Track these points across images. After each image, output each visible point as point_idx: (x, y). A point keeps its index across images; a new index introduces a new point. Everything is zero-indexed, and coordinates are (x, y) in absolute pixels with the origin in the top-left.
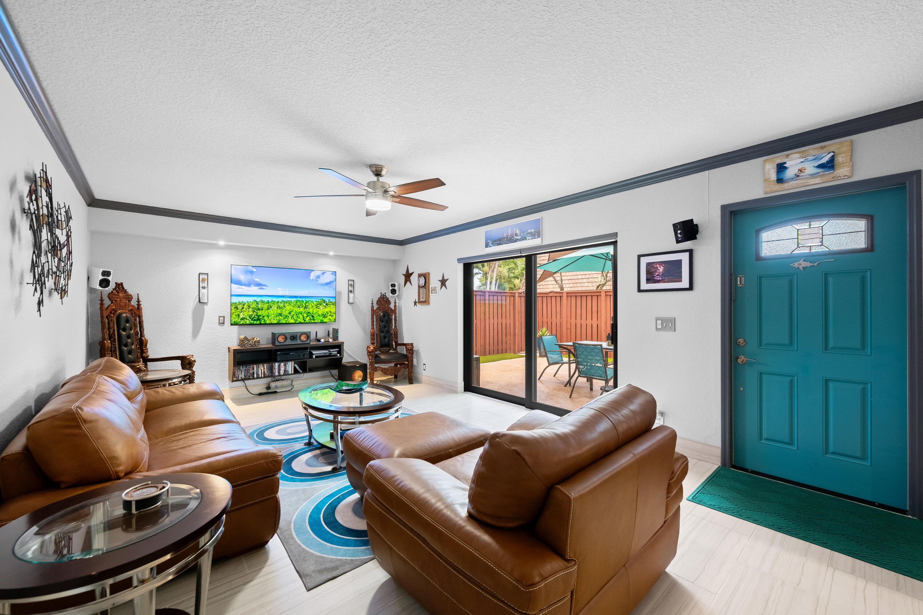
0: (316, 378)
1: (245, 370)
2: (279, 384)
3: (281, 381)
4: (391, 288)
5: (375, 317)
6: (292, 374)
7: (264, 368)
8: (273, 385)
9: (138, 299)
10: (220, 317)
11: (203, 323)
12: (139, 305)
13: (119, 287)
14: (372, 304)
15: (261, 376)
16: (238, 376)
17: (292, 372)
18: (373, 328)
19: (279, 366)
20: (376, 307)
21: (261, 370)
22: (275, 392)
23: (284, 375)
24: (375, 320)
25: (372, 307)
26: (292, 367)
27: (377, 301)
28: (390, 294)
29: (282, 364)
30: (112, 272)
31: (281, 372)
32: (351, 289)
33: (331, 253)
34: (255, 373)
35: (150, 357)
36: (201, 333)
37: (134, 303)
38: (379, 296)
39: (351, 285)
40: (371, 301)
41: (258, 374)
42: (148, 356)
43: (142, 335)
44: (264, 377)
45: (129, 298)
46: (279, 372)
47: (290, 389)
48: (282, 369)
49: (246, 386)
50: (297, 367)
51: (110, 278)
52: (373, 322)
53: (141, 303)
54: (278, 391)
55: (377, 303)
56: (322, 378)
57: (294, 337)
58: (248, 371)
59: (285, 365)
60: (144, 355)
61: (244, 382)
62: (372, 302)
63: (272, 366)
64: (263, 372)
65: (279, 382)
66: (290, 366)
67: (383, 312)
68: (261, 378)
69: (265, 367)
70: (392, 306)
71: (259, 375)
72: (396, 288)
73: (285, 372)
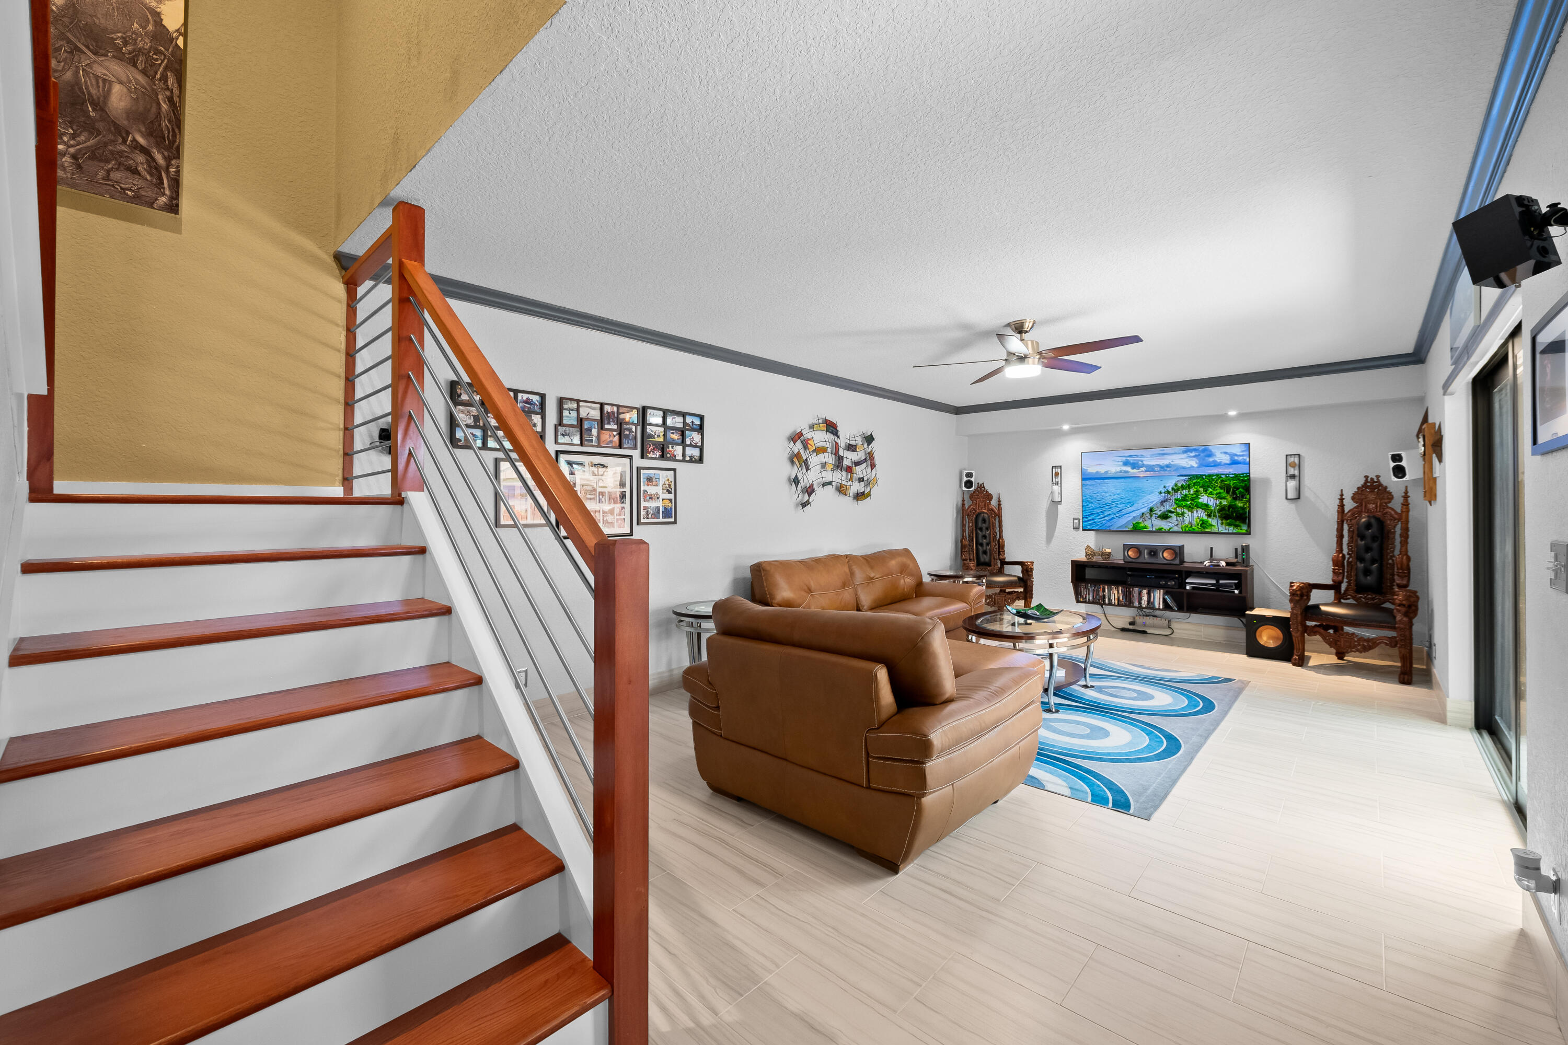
0: (1217, 626)
1: (1094, 590)
2: (1149, 621)
3: (1152, 618)
4: (1392, 464)
5: (1346, 527)
6: (1159, 609)
7: (1118, 592)
8: (1140, 620)
9: (999, 499)
10: (1074, 519)
11: (1057, 526)
12: (999, 505)
13: (981, 487)
14: (1342, 500)
15: (1115, 603)
16: (1086, 597)
17: (1159, 606)
18: (1340, 549)
19: (1140, 593)
20: (1349, 505)
21: (1114, 594)
22: (1144, 632)
23: (1146, 608)
24: (1346, 533)
25: (1342, 506)
26: (1160, 598)
27: (1355, 494)
28: (1393, 477)
29: (1145, 592)
30: (974, 474)
31: (1143, 602)
32: (1292, 471)
33: (1232, 413)
34: (1107, 596)
35: (1007, 560)
36: (1054, 538)
37: (994, 503)
38: (1361, 482)
39: (1293, 465)
40: (1340, 493)
41: (1110, 600)
42: (1004, 559)
43: (1001, 536)
44: (1119, 605)
45: (989, 497)
46: (1140, 603)
47: (1169, 634)
48: (1145, 598)
49: (1105, 614)
50: (1169, 600)
51: (973, 479)
52: (1340, 537)
53: (1001, 503)
54: (1149, 631)
55: (1353, 498)
56: (1228, 629)
57: (1153, 552)
58: (1098, 592)
59: (1149, 594)
60: (1001, 557)
61: (1102, 607)
62: (1342, 495)
63: (1130, 592)
64: (1116, 597)
65: (1148, 618)
66: (1158, 597)
67: (1368, 517)
68: (1114, 605)
69: (1120, 592)
70: (1396, 505)
71: (1112, 600)
72: (1403, 463)
73: (1148, 604)
